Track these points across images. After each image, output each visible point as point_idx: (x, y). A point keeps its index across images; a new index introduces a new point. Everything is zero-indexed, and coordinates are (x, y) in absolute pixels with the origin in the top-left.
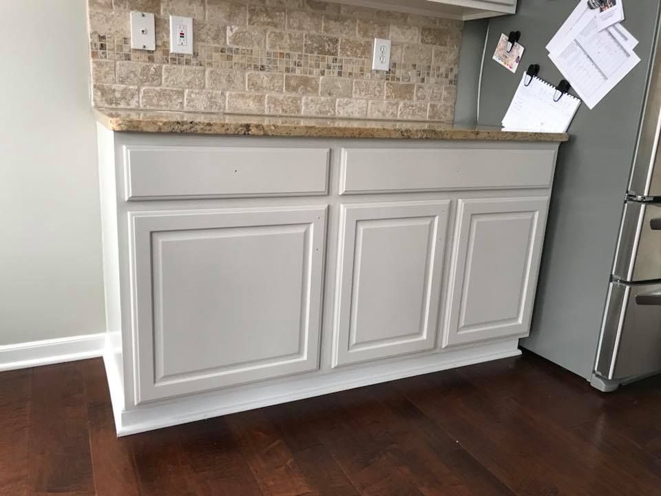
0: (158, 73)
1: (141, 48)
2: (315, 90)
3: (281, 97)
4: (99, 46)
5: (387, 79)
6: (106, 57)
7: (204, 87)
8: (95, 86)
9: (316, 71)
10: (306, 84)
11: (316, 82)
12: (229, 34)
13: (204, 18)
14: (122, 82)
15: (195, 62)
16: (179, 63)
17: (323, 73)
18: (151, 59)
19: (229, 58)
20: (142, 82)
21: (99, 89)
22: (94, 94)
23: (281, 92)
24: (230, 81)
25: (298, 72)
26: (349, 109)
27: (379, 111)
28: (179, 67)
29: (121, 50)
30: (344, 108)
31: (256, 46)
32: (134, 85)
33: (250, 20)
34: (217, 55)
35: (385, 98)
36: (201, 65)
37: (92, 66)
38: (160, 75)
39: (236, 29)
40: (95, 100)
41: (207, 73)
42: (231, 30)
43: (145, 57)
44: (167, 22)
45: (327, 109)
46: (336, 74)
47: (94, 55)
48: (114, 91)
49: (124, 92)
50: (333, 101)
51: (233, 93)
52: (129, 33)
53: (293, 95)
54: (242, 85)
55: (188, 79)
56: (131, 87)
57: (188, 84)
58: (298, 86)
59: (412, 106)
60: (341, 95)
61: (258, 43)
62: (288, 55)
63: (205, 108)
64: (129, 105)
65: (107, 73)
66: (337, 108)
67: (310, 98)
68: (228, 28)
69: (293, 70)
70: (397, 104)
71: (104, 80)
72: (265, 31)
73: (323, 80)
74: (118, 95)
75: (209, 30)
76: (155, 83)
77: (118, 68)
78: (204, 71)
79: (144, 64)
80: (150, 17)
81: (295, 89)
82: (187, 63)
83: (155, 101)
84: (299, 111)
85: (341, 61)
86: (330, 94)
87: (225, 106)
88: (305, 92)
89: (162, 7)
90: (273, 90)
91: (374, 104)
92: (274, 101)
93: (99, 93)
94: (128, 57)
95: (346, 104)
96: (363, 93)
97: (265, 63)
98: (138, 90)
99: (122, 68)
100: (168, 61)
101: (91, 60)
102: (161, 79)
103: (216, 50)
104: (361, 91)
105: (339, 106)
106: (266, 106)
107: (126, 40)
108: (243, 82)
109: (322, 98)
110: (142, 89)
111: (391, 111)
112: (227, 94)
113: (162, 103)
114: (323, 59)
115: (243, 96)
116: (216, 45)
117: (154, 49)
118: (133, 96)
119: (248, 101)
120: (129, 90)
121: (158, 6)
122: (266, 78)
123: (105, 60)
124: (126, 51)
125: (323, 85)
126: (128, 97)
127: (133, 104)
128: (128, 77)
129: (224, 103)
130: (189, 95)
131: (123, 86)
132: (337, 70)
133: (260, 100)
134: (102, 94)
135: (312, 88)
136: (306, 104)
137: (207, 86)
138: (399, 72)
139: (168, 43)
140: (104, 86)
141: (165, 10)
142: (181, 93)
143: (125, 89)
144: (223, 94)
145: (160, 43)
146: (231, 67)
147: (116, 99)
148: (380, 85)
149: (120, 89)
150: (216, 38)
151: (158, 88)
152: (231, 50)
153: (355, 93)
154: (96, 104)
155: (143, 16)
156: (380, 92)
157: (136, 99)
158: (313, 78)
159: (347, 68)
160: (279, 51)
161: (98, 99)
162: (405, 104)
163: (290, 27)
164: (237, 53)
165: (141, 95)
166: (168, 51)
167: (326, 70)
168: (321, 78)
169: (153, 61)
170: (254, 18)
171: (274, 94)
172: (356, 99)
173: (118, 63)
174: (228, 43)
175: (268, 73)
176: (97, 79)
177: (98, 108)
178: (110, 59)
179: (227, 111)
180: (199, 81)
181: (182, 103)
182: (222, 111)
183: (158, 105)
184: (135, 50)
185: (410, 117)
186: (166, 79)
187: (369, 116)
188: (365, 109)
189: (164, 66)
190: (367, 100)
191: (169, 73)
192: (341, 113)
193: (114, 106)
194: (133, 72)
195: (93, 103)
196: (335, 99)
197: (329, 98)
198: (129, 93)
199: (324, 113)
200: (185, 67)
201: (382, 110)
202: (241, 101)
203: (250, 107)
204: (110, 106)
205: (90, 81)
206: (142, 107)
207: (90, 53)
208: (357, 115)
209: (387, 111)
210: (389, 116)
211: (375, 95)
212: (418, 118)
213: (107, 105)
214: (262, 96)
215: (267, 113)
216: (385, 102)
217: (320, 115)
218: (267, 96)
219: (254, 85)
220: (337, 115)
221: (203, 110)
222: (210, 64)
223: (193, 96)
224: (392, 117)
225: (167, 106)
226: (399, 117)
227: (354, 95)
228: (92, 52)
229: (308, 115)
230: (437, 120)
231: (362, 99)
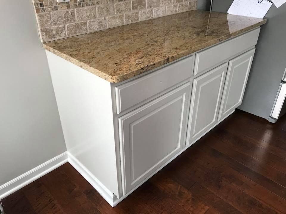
0: (73, 15)
1: (63, 1)
2: (145, 6)
3: (130, 14)
4: (39, 5)
6: (44, 11)
7: (96, 17)
8: (41, 30)
10: (141, 4)
11: (145, 3)
14: (55, 24)
15: (90, 4)
16: (83, 6)
18: (68, 7)
20: (66, 22)
21: (44, 31)
22: (42, 35)
23: (130, 11)
24: (108, 11)
26: (159, 13)
27: (170, 11)
28: (83, 8)
29: (52, 5)
30: (156, 13)
32: (61, 24)
35: (172, 3)
36: (93, 5)
37: (37, 18)
38: (74, 15)
40: (42, 38)
41: (97, 8)
43: (65, 6)
45: (150, 15)
47: (38, 11)
48: (52, 30)
49: (57, 30)
50: (152, 11)
51: (110, 17)
53: (136, 11)
54: (113, 11)
55: (88, 15)
56: (60, 26)
57: (88, 17)
58: (137, 6)
59: (183, 5)
60: (155, 7)
63: (98, 29)
64: (61, 37)
65: (46, 21)
66: (154, 14)
67: (143, 11)
70: (177, 5)
71: (46, 25)
74: (54, 32)
76: (72, 20)
77: (52, 17)
78: (95, 8)
79: (65, 11)
81: (136, 8)
82: (86, 5)
83: (73, 31)
84: (138, 19)
86: (151, 7)
87: (106, 25)
88: (141, 8)
90: (127, 10)
91: (168, 8)
92: (128, 17)
93: (44, 34)
94: (56, 8)
95: (157, 11)
96: (164, 3)
98: (64, 27)
99: (54, 16)
100: (77, 7)
101: (36, 15)
102: (75, 17)
105: (155, 12)
106: (125, 20)
108: (114, 10)
109: (148, 10)
110: (66, 27)
111: (174, 10)
112: (107, 18)
113: (77, 31)
115: (114, 18)
118: (62, 31)
119: (116, 19)
120: (60, 28)
122: (123, 5)
123: (45, 13)
124: (54, 5)
125: (148, 3)
126: (60, 32)
127: (63, 36)
128: (58, 21)
129: (106, 24)
130: (90, 24)
131: (56, 26)
133: (121, 17)
134: (46, 34)
135: (144, 6)
136: (141, 15)
137: (97, 16)
140: (46, 29)
142: (85, 24)
143: (58, 28)
144: (105, 19)
146: (107, 3)
147: (54, 35)
149: (55, 29)
151: (74, 23)
153: (161, 4)
154: (43, 40)
156: (170, 1)
157: (64, 32)
161: (44, 38)
162: (180, 5)
165: (66, 29)
169: (70, 8)
171: (128, 13)
172: (161, 7)
173: (51, 13)
175: (124, 2)
176: (42, 26)
177: (45, 43)
178: (47, 11)
179: (108, 28)
180: (93, 14)
181: (86, 29)
182: (105, 28)
183: (75, 33)
184: (59, 3)
185: (181, 11)
186: (77, 17)
187: (167, 14)
188: (165, 12)
189: (75, 9)
190: (165, 6)
191: (78, 13)
192: (155, 16)
193: (53, 39)
194: (60, 17)
195: (42, 41)
196: (153, 9)
197: (150, 9)
198: (60, 30)
199: (149, 17)
200: (86, 8)
201: (171, 10)
202: (113, 20)
203: (118, 22)
204: (51, 40)
205: (38, 28)
206: (67, 36)
207: (35, 11)
208: (162, 15)
209: (173, 10)
210: (174, 13)
211: (169, 3)
212: (185, 11)
213: (49, 40)
214: (122, 15)
215: (125, 24)
216: (172, 5)
217: (147, 19)
218: (124, 15)
219: (119, 11)
220: (154, 17)
221: (97, 30)
222: (97, 3)
223: (91, 23)
224: (175, 13)
225: (79, 32)
226: (177, 12)
227: (160, 5)
228: (37, 10)
229: (142, 20)
230: (191, 10)
231: (163, 6)
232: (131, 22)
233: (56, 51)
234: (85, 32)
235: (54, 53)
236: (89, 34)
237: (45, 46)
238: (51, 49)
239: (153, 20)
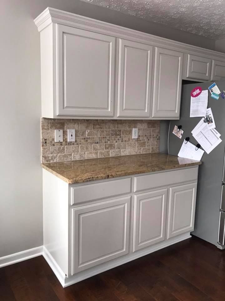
0: (63, 149)
1: (58, 141)
2: (114, 147)
3: (103, 152)
4: (44, 143)
5: (137, 141)
6: (47, 146)
7: (79, 152)
8: (43, 156)
9: (114, 141)
10: (111, 146)
12: (87, 133)
13: (79, 128)
14: (52, 154)
15: (76, 144)
16: (70, 145)
17: (117, 142)
19: (87, 141)
20: (58, 153)
21: (44, 157)
22: (42, 159)
23: (103, 150)
24: (87, 148)
25: (109, 143)
27: (135, 152)
30: (124, 153)
32: (55, 154)
33: (93, 128)
34: (83, 141)
35: (137, 147)
37: (42, 149)
38: (64, 150)
39: (89, 131)
41: (79, 147)
42: (87, 131)
43: (59, 144)
44: (67, 132)
45: (118, 153)
46: (121, 142)
47: (43, 146)
48: (49, 157)
50: (120, 151)
51: (88, 152)
52: (54, 137)
53: (107, 150)
55: (73, 150)
56: (55, 155)
57: (73, 151)
58: (109, 147)
59: (146, 149)
60: (123, 148)
61: (96, 135)
62: (106, 137)
64: (53, 161)
65: (47, 151)
66: (121, 153)
67: (113, 150)
69: (107, 142)
70: (141, 149)
71: (46, 154)
72: (98, 130)
73: (117, 144)
74: (50, 158)
75: (80, 132)
76: (62, 152)
77: (50, 149)
78: (79, 146)
79: (59, 147)
80: (62, 131)
81: (108, 148)
82: (73, 145)
83: (62, 159)
84: (109, 155)
85: (122, 137)
86: (119, 148)
88: (111, 149)
90: (101, 149)
91: (133, 150)
92: (101, 153)
94: (54, 145)
95: (125, 151)
96: (130, 147)
97: (98, 141)
98: (57, 156)
99: (52, 149)
100: (67, 145)
101: (42, 148)
103: (82, 139)
106: (99, 155)
107: (53, 139)
108: (91, 148)
109: (117, 150)
111: (139, 151)
112: (86, 153)
113: (65, 159)
114: (117, 137)
115: (91, 153)
116: (83, 137)
117: (62, 141)
118: (55, 158)
119: (93, 154)
120: (54, 156)
121: (64, 127)
122: (98, 146)
124: (53, 143)
125: (117, 146)
126: (53, 158)
127: (55, 161)
128: (53, 152)
129: (85, 156)
130: (74, 155)
132: (121, 140)
133: (96, 153)
134: (45, 159)
135: (113, 147)
136: (112, 153)
137: (79, 151)
138: (141, 138)
139: (67, 138)
140: (45, 156)
141: (66, 128)
142: (71, 155)
144: (85, 153)
145: (64, 139)
146: (87, 144)
147: (50, 160)
148: (135, 143)
149: (51, 156)
150: (82, 135)
151: (63, 154)
152: (87, 138)
153: (127, 147)
154: (43, 162)
155: (59, 131)
156: (135, 145)
157: (56, 159)
158: (114, 144)
159: (124, 139)
160: (103, 136)
161: (43, 161)
162: (143, 149)
163: (106, 128)
164: (89, 139)
166: (67, 141)
169: (62, 145)
170: (95, 127)
171: (101, 151)
172: (127, 149)
173: (50, 147)
174: (86, 136)
175: (99, 144)
176: (43, 154)
177: (43, 164)
178: (48, 146)
179: (86, 159)
180: (77, 150)
181: (71, 158)
182: (84, 159)
183: (63, 160)
184: (56, 142)
185: (145, 153)
186: (66, 151)
187: (132, 154)
188: (130, 152)
189: (65, 147)
190: (131, 149)
191: (67, 148)
193: (49, 162)
194: (55, 150)
195: (42, 162)
196: (121, 150)
197: (119, 150)
200: (72, 146)
202: (90, 155)
203: (94, 156)
205: (41, 155)
206: (58, 161)
207: (41, 145)
208: (128, 154)
209: (138, 152)
210: (138, 153)
211: (133, 147)
212: (148, 153)
213: (46, 162)
214: (98, 152)
215: (99, 157)
216: (137, 149)
217: (116, 156)
218: (99, 152)
219: (95, 149)
220: (122, 155)
221: (78, 159)
222: (80, 144)
223: (75, 155)
224: (139, 154)
225: (66, 160)
226: (141, 153)
227: (127, 148)
228: (42, 145)
229: (112, 156)
230: (154, 152)
232: (103, 157)
234: (70, 160)
235: (46, 169)
236: (72, 161)
237: (42, 165)
238: (45, 167)
239: (120, 157)
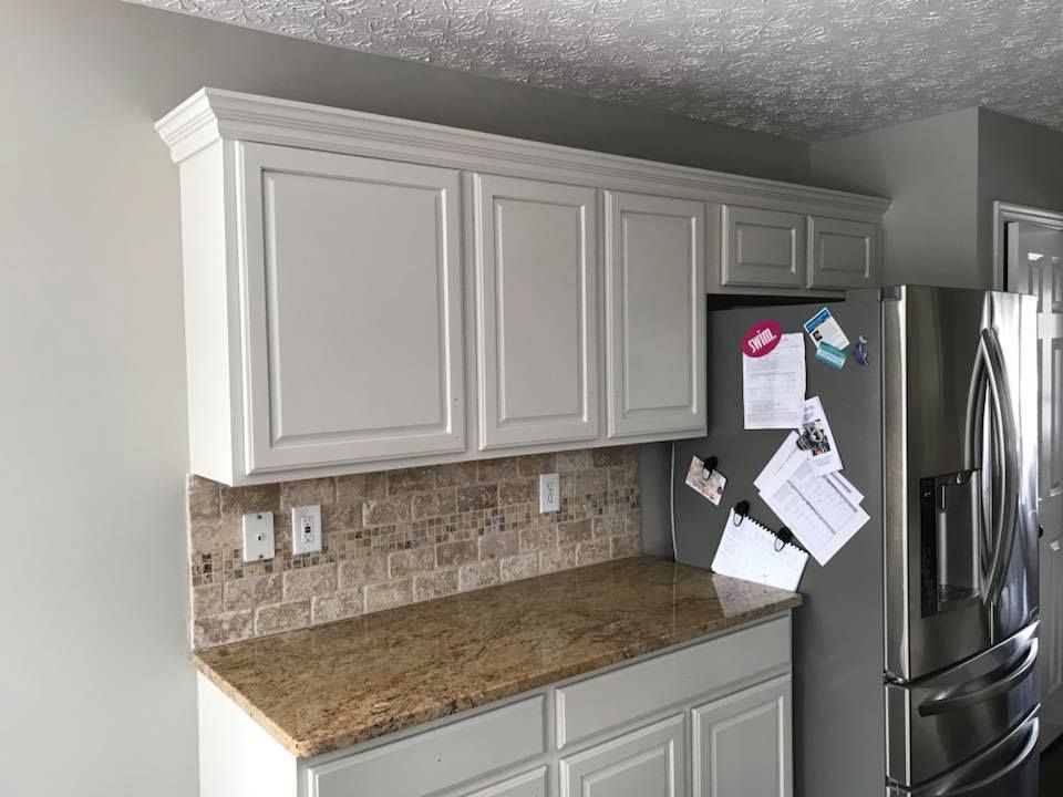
0: (278, 585)
1: (257, 559)
2: (474, 555)
3: (432, 575)
4: (202, 569)
5: (559, 521)
6: (211, 581)
7: (336, 588)
8: (196, 623)
9: (473, 532)
10: (463, 551)
11: (475, 547)
12: (365, 512)
13: (335, 499)
14: (231, 608)
15: (324, 559)
16: (304, 566)
17: (481, 532)
18: (268, 569)
19: (367, 543)
20: (257, 602)
21: (201, 624)
22: (196, 634)
23: (432, 569)
24: (368, 571)
25: (452, 539)
26: (517, 570)
27: (553, 562)
28: (306, 569)
29: (231, 567)
30: (510, 571)
31: (400, 520)
32: (246, 608)
33: (390, 489)
34: (351, 544)
35: (558, 544)
36: (332, 561)
37: (192, 596)
38: (281, 587)
39: (373, 504)
40: (195, 641)
41: (339, 569)
42: (368, 506)
43: (261, 568)
44: (288, 517)
45: (490, 576)
46: (497, 528)
47: (196, 581)
48: (221, 622)
49: (233, 621)
50: (497, 564)
51: (373, 586)
52: (241, 542)
53: (447, 568)
54: (384, 574)
55: (316, 583)
56: (243, 612)
57: (316, 589)
58: (452, 556)
59: (592, 546)
60: (507, 554)
61: (402, 516)
62: (439, 521)
63: (338, 616)
64: (240, 637)
65: (213, 601)
66: (502, 573)
67: (468, 568)
68: (364, 505)
69: (446, 537)
70: (573, 549)
71: (208, 611)
72: (409, 498)
73: (482, 542)
74: (226, 626)
75: (342, 513)
76: (275, 598)
77: (226, 590)
78: (336, 567)
79: (260, 577)
80: (268, 516)
81: (449, 561)
82: (314, 563)
83: (274, 624)
84: (455, 588)
85: (502, 511)
86: (492, 556)
87: (363, 606)
88: (462, 561)
89: (283, 499)
90: (423, 569)
91: (545, 555)
92: (424, 584)
93: (202, 630)
94: (239, 574)
95: (513, 563)
96: (532, 545)
97: (411, 538)
98: (252, 614)
99: (232, 590)
100: (290, 567)
101: (192, 589)
102: (281, 591)
103: (350, 537)
104: (528, 541)
105: (504, 568)
106: (415, 592)
107: (237, 553)
108: (385, 569)
109: (483, 564)
110: (257, 613)
111: (567, 559)
112: (365, 589)
113: (284, 623)
114: (481, 515)
115: (385, 587)
116: (352, 531)
117: (272, 555)
118: (245, 623)
119: (391, 591)
120: (241, 616)
121: (278, 500)
122: (413, 557)
123: (211, 585)
124: (236, 566)
125: (482, 547)
126: (239, 626)
127: (246, 634)
128: (238, 601)
129: (362, 602)
130: (318, 604)
131: (233, 613)
132: (498, 523)
133: (406, 586)
134: (206, 631)
135: (471, 555)
136: (464, 576)
137: (339, 586)
138: (572, 509)
139: (290, 543)
140: (207, 619)
141: (286, 503)
142: (307, 604)
143: (235, 616)
144: (360, 591)
145: (280, 546)
146: (369, 554)
147: (225, 633)
148: (551, 531)
149: (228, 618)
150: (350, 523)
151: (277, 605)
152: (368, 532)
153: (522, 546)
154: (197, 646)
155: (260, 517)
156: (550, 538)
157: (249, 626)
158: (470, 542)
159: (510, 519)
160: (427, 518)
161: (200, 639)
162: (582, 546)
163: (439, 484)
164: (376, 534)
165: (256, 619)
166: (290, 553)
167: (485, 528)
168: (480, 539)
169: (271, 571)
170: (395, 485)
171: (425, 574)
172: (524, 554)
173: (226, 585)
174: (364, 525)
175: (415, 550)
176: (199, 612)
177: (199, 652)
178: (216, 582)
179: (366, 612)
180: (330, 582)
181: (308, 617)
182: (359, 614)
183: (278, 627)
184: (249, 564)
185: (590, 562)
186: (287, 590)
187: (542, 572)
188: (535, 565)
189: (285, 574)
190: (537, 552)
191: (291, 581)
192: (507, 576)
193: (220, 643)
194: (245, 592)
195: (193, 646)
196: (498, 562)
197: (490, 561)
198: (241, 620)
199: (486, 582)
200: (312, 568)
201: (556, 561)
202: (382, 593)
203: (396, 598)
204: (216, 645)
205: (190, 617)
206: (257, 634)
207: (191, 582)
208: (527, 575)
209: (563, 561)
210: (565, 566)
211: (546, 544)
212: (600, 560)
213: (211, 645)
214: (409, 582)
215: (415, 601)
216: (559, 549)
217: (482, 587)
218: (415, 579)
219: (399, 570)
220: (503, 580)
221: (335, 618)
222: (343, 557)
223: (322, 603)
224: (569, 567)
225: (289, 625)
226: (577, 565)
227: (521, 550)
228: (194, 580)
229: (468, 590)
230: (622, 556)
231: (531, 552)
232: (433, 596)
233: (214, 674)
234: (303, 624)
235: (210, 678)
236: (313, 629)
237: (196, 658)
238: (207, 667)
239: (498, 588)
